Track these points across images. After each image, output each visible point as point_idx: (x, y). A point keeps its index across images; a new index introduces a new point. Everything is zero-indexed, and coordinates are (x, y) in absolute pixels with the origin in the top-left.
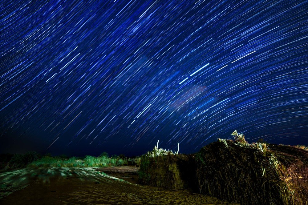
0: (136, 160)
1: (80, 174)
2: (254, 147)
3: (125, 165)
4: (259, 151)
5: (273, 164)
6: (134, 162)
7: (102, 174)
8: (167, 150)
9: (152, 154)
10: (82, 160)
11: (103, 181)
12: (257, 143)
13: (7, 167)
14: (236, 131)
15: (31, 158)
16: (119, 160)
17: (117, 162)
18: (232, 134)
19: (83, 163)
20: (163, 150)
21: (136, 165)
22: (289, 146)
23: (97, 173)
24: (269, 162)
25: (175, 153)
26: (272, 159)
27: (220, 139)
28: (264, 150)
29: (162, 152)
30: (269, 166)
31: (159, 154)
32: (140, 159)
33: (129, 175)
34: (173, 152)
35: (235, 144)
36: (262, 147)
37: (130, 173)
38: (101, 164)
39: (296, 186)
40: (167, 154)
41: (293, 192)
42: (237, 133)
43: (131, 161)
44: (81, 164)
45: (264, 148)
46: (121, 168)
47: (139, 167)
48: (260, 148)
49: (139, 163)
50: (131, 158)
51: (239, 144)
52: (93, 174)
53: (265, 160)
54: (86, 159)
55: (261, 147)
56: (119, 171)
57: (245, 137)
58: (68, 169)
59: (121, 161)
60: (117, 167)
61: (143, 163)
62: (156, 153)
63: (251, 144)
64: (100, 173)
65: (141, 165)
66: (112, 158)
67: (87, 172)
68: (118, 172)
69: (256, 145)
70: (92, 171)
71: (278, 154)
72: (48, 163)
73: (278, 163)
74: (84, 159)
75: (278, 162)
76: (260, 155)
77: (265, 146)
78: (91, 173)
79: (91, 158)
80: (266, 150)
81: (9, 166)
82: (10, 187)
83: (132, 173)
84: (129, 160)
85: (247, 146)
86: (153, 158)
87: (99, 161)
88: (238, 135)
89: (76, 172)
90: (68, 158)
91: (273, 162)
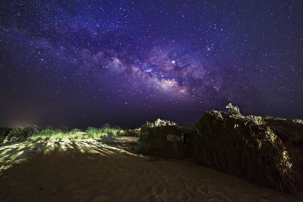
0: (136, 131)
1: (82, 146)
2: (249, 119)
3: (125, 135)
4: (254, 124)
5: (270, 137)
6: (134, 132)
7: (104, 145)
8: (165, 121)
9: (151, 124)
10: (84, 131)
11: (104, 151)
12: (252, 116)
13: (5, 141)
14: (230, 104)
15: (31, 132)
16: (120, 131)
17: (118, 133)
18: (227, 107)
19: (84, 135)
20: (161, 121)
21: (137, 136)
22: (285, 119)
23: (98, 144)
24: (265, 135)
25: (172, 124)
26: (269, 133)
27: (215, 111)
28: (260, 123)
29: (161, 123)
30: (266, 139)
31: (158, 125)
32: (140, 129)
33: (130, 145)
34: (171, 122)
35: (230, 116)
36: (258, 120)
37: (130, 143)
38: (103, 135)
39: (293, 160)
40: (165, 125)
41: (291, 166)
42: (232, 106)
43: (131, 132)
44: (83, 136)
45: (260, 121)
46: (122, 139)
47: (138, 137)
48: (256, 121)
49: (139, 133)
50: (131, 129)
51: (233, 117)
52: (94, 145)
53: (260, 133)
54: (87, 131)
55: (256, 119)
56: (120, 141)
57: (239, 110)
58: (69, 141)
59: (122, 131)
60: (118, 137)
61: (143, 134)
62: (155, 124)
63: (246, 117)
64: (101, 144)
65: (141, 135)
66: (114, 129)
67: (89, 143)
68: (119, 143)
69: (251, 118)
70: (94, 142)
71: (274, 127)
72: (48, 136)
73: (274, 137)
74: (86, 131)
75: (275, 135)
76: (255, 128)
77: (261, 119)
78: (92, 144)
79: (93, 129)
80: (262, 123)
81: (7, 140)
82: (9, 161)
83: (132, 143)
84: (130, 130)
85: (242, 119)
86: (152, 128)
87: (101, 132)
88: (233, 107)
89: (77, 144)
90: (70, 131)
91: (269, 135)
